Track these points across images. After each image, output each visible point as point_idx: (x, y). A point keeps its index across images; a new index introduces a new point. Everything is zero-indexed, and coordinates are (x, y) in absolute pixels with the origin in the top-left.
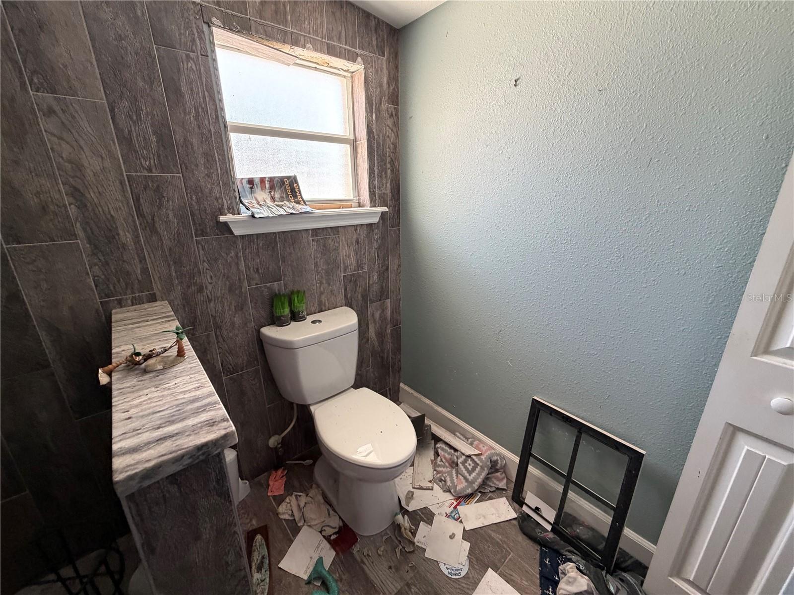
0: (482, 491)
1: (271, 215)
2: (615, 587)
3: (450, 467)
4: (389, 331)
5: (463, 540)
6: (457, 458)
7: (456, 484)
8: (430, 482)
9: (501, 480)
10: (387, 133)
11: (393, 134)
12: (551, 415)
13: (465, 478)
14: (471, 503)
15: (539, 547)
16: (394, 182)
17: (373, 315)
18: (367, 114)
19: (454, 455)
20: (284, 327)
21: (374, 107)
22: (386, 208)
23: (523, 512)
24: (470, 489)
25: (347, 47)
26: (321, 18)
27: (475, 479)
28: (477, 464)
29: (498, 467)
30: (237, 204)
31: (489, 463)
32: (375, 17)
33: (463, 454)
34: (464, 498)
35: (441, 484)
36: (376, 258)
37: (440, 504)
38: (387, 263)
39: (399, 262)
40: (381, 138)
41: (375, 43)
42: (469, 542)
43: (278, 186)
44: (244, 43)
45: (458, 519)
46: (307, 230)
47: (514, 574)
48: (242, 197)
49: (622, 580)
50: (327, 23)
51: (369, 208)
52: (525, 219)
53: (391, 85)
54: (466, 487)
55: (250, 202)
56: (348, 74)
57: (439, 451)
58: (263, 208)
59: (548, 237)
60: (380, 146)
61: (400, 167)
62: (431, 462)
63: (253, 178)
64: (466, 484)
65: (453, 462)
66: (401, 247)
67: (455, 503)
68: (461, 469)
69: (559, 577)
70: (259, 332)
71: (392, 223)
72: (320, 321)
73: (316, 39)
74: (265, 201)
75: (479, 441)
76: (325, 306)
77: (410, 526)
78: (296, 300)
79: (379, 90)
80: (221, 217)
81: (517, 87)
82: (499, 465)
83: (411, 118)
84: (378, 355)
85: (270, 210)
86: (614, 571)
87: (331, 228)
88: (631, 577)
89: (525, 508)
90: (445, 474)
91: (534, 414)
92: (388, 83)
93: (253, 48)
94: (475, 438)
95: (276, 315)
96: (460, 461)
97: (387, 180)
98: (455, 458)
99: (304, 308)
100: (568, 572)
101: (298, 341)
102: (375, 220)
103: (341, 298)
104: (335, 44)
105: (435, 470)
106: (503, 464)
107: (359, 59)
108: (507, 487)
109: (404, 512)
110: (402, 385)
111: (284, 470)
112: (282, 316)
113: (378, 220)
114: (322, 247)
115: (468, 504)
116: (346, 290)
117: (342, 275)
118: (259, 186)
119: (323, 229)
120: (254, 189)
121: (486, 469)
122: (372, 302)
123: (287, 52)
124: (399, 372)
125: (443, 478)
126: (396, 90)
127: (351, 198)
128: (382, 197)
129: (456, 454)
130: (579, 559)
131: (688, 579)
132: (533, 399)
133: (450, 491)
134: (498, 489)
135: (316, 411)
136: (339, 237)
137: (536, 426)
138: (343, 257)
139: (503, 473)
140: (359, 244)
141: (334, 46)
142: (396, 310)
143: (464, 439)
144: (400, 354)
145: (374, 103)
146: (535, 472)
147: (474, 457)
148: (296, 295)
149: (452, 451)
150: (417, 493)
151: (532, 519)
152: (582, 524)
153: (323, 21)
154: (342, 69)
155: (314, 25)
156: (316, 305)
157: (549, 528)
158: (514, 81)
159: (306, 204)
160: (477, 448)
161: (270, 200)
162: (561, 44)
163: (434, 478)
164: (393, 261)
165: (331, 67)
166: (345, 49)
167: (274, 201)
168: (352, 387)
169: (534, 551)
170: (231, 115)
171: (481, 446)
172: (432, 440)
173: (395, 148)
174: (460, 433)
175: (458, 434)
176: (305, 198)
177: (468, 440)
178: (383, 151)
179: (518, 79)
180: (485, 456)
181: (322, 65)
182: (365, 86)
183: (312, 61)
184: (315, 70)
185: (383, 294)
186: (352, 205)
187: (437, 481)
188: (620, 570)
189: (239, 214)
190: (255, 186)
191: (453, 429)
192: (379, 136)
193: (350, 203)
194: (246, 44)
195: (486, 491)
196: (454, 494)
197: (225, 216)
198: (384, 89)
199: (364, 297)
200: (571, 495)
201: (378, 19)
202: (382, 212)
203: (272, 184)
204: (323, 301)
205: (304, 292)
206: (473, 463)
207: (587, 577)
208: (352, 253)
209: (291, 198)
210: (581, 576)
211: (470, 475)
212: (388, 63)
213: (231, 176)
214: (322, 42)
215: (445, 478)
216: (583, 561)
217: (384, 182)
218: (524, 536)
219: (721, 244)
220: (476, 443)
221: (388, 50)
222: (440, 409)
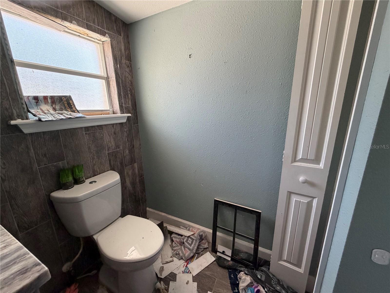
0: (198, 252)
1: (55, 119)
2: (260, 276)
3: (180, 246)
4: (138, 180)
5: (193, 283)
6: (183, 239)
7: (185, 254)
8: (171, 257)
9: (205, 244)
10: (127, 75)
11: (130, 77)
12: (223, 205)
13: (189, 249)
14: (194, 261)
15: (227, 270)
16: (133, 100)
17: (128, 173)
18: (114, 64)
19: (181, 238)
20: (69, 190)
21: (118, 61)
22: (130, 114)
23: (217, 256)
24: (192, 254)
25: (99, 27)
26: (81, 9)
27: (194, 247)
28: (193, 239)
29: (203, 238)
30: (25, 112)
31: (199, 237)
32: (114, 16)
33: (186, 236)
34: (189, 260)
35: (177, 256)
36: (127, 141)
37: (178, 268)
38: (133, 144)
39: (140, 143)
40: (123, 77)
41: (115, 28)
42: (196, 282)
43: (58, 101)
44: (25, 12)
45: (189, 272)
46: (81, 128)
47: (220, 289)
48: (30, 108)
49: (262, 271)
50: (85, 12)
51: (120, 114)
52: (201, 117)
53: (126, 51)
54: (190, 254)
55: (36, 111)
56: (100, 42)
57: (174, 239)
58: (47, 115)
59: (212, 124)
60: (123, 82)
61: (135, 93)
62: (170, 246)
63: (38, 96)
64: (190, 252)
65: (181, 242)
66: (140, 135)
67: (186, 264)
68: (186, 244)
69: (238, 282)
70: (49, 196)
71: (134, 122)
72: (95, 182)
73: (79, 20)
74: (48, 111)
75: (192, 227)
76: (97, 172)
77: (165, 287)
78: (77, 171)
79: (120, 53)
80: (11, 121)
81: (191, 58)
82: (203, 237)
83: (139, 68)
84: (133, 195)
85: (53, 116)
86: (258, 268)
87: (98, 126)
88: (265, 268)
89: (218, 254)
90: (178, 250)
91: (216, 207)
92: (125, 50)
93: (32, 16)
94: (190, 226)
95: (62, 182)
96: (185, 240)
97: (129, 99)
98: (182, 239)
99: (83, 175)
100: (242, 277)
101: (81, 196)
102: (124, 121)
103: (107, 165)
104: (91, 24)
105: (173, 250)
106: (205, 236)
107: (107, 35)
108: (209, 246)
109: (160, 279)
110: (148, 209)
111: (76, 284)
112: (67, 183)
113: (126, 121)
114: (92, 137)
115: (192, 262)
116: (110, 161)
117: (107, 152)
118: (43, 101)
119: (92, 127)
120: (39, 103)
121: (198, 240)
122: (126, 166)
123: (60, 23)
124: (145, 202)
125: (178, 253)
126: (130, 54)
127: (108, 109)
128: (127, 109)
129: (182, 237)
130: (244, 269)
131: (284, 259)
132: (215, 200)
133: (182, 259)
134: (205, 249)
135: (98, 238)
136: (103, 131)
137: (217, 213)
138: (107, 143)
139: (205, 240)
140: (116, 134)
141: (91, 25)
142: (140, 168)
143: (185, 228)
144: (145, 191)
145: (118, 59)
146: (219, 234)
147: (191, 236)
148: (77, 168)
149: (180, 237)
150: (165, 266)
151: (222, 258)
152: (243, 252)
153: (82, 11)
154: (96, 39)
155: (77, 12)
156: (91, 172)
157: (229, 259)
158: (189, 55)
159: (79, 113)
160: (192, 231)
161: (52, 110)
162: (207, 42)
163: (173, 254)
164: (136, 142)
165: (88, 36)
166: (98, 29)
167: (56, 111)
168: (120, 217)
169: (225, 273)
170: (16, 56)
171: (194, 230)
172: (169, 234)
173: (132, 83)
174: (182, 226)
175: (182, 227)
176: (78, 108)
177: (187, 229)
178: (125, 84)
179: (191, 55)
180: (197, 234)
181: (83, 35)
182: (112, 49)
183: (76, 31)
184: (79, 37)
185: (132, 161)
186: (109, 113)
187: (175, 255)
188: (260, 267)
189: (27, 119)
190: (40, 101)
191: (178, 225)
192: (122, 76)
193: (108, 112)
194: (26, 13)
195: (199, 252)
196: (184, 259)
197: (15, 121)
198: (123, 53)
199: (121, 163)
200: (236, 240)
201: (116, 17)
202: (128, 116)
203: (53, 100)
204: (96, 169)
205: (82, 165)
206: (191, 239)
207: (249, 276)
208: (112, 140)
209: (68, 109)
210: (247, 276)
211: (191, 246)
212: (123, 40)
213: (19, 94)
214: (83, 22)
215: (178, 252)
216: (246, 269)
217: (128, 101)
218: (220, 268)
219: (274, 123)
220: (191, 229)
221: (123, 33)
222: (170, 217)
